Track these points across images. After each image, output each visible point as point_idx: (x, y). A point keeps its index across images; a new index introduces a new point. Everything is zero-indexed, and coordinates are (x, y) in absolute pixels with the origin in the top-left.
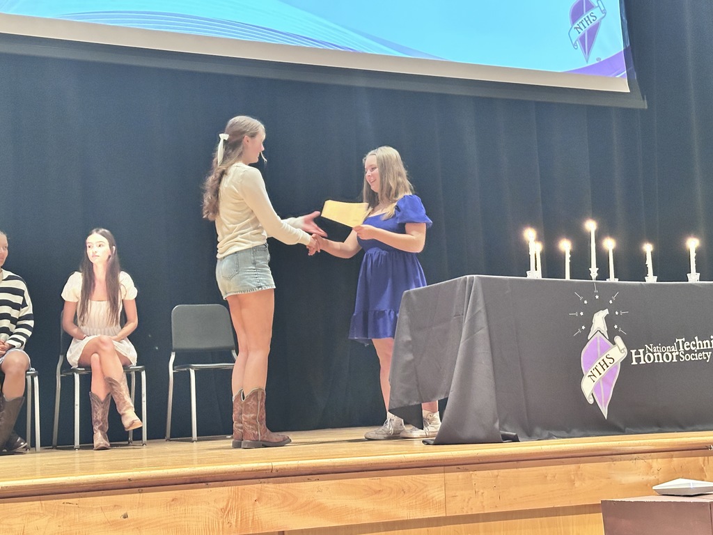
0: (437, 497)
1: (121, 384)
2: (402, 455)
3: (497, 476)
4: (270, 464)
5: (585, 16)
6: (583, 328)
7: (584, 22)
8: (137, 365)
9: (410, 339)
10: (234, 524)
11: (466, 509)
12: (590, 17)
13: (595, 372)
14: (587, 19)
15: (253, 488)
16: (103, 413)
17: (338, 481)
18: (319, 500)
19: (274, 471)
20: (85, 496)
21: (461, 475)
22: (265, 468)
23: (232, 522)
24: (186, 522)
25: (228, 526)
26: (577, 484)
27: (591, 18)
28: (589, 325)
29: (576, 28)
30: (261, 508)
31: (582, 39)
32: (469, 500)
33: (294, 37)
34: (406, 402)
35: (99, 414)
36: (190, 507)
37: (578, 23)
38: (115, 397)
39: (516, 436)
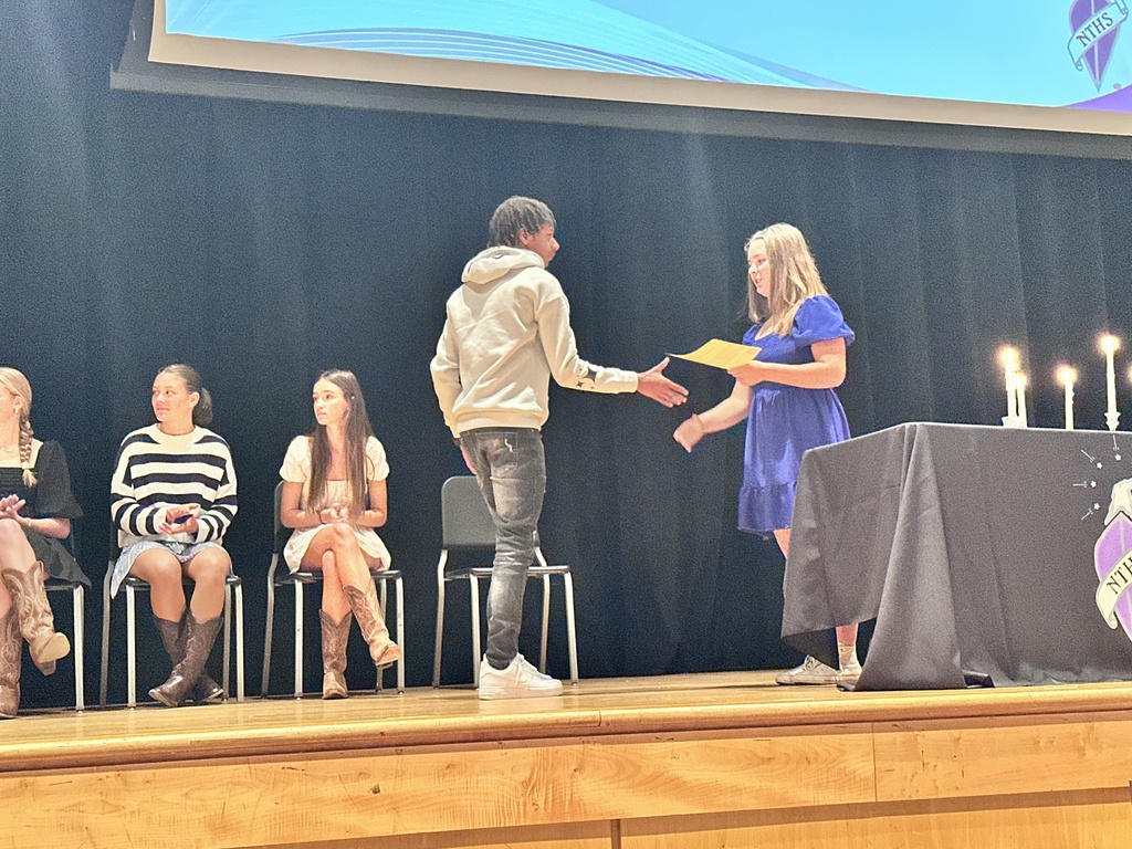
0: (860, 771)
1: (368, 595)
2: (805, 704)
3: (959, 739)
4: (597, 713)
5: (1094, 19)
6: (1097, 506)
7: (1093, 29)
8: (390, 569)
9: (813, 525)
10: (541, 805)
11: (907, 790)
12: (1101, 19)
13: (1118, 578)
14: (1097, 23)
15: (571, 750)
16: (339, 644)
17: (704, 742)
18: (677, 772)
19: (603, 725)
20: (316, 758)
21: (899, 736)
22: (590, 719)
23: (539, 803)
24: (469, 802)
25: (533, 808)
26: (1090, 754)
27: (1104, 22)
28: (1106, 501)
29: (1080, 37)
30: (583, 782)
31: (1089, 55)
32: (913, 776)
33: (633, 62)
34: (807, 625)
35: (333, 644)
36: (475, 779)
37: (1083, 29)
38: (359, 615)
39: (989, 677)
